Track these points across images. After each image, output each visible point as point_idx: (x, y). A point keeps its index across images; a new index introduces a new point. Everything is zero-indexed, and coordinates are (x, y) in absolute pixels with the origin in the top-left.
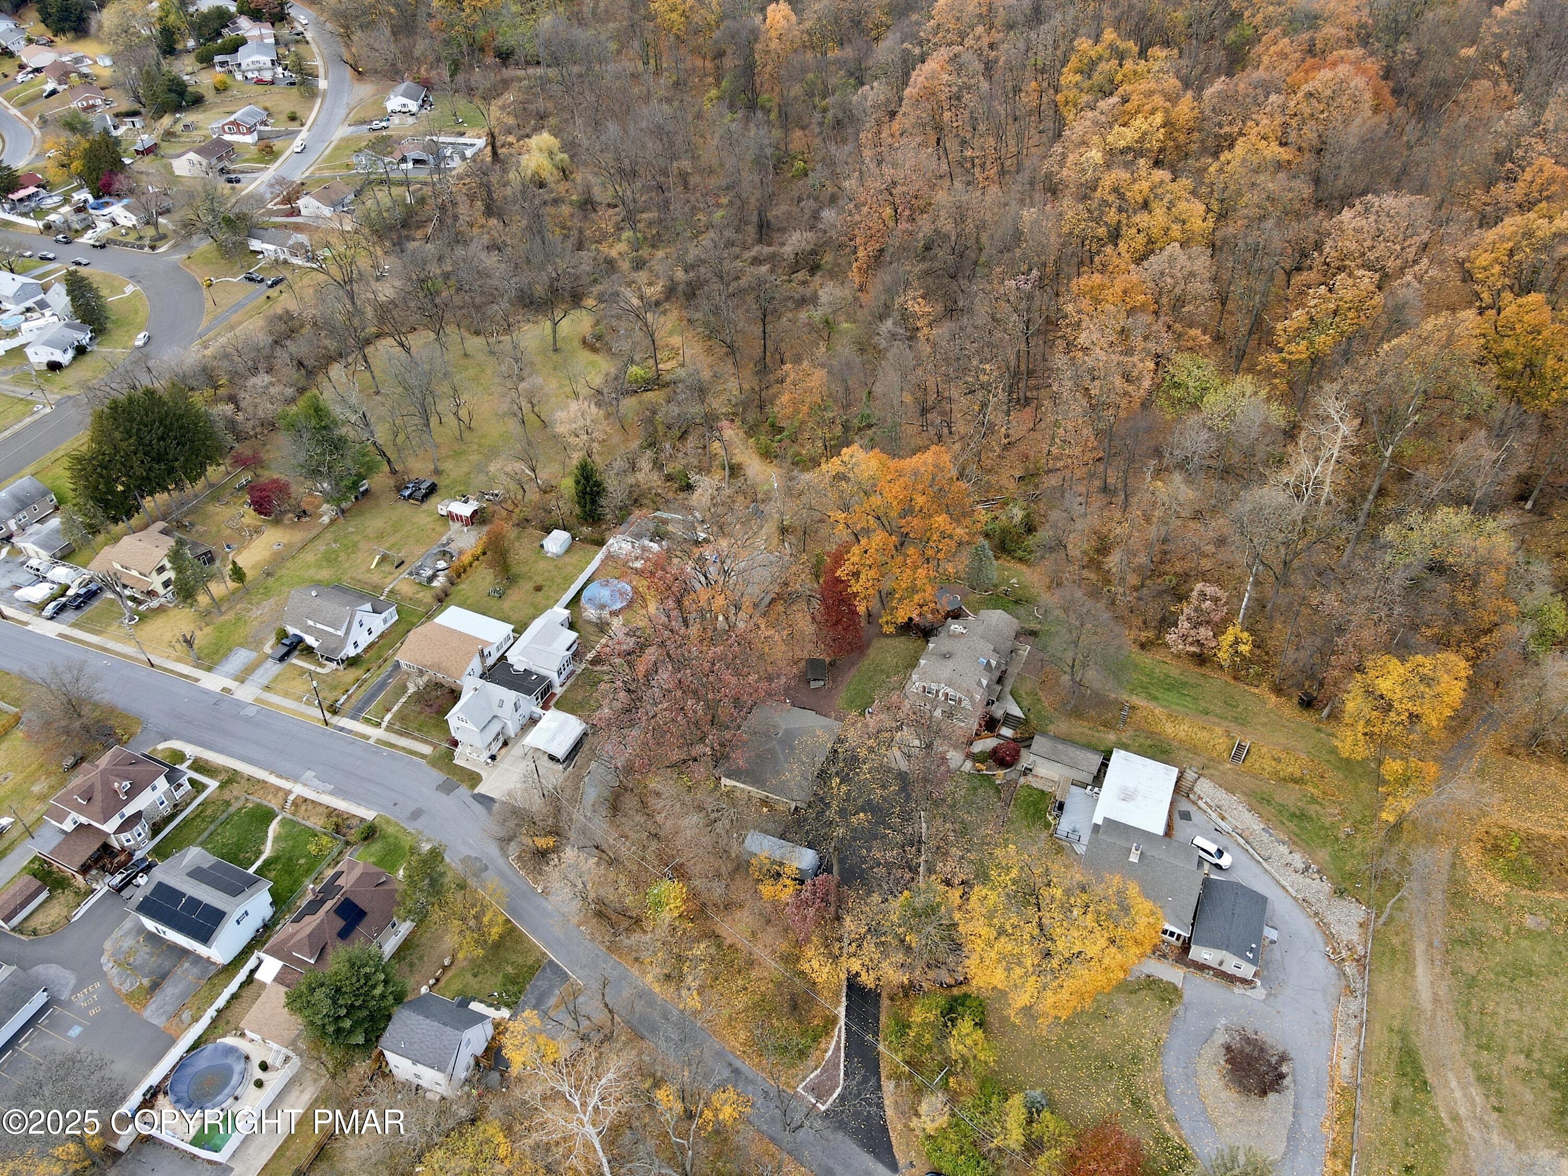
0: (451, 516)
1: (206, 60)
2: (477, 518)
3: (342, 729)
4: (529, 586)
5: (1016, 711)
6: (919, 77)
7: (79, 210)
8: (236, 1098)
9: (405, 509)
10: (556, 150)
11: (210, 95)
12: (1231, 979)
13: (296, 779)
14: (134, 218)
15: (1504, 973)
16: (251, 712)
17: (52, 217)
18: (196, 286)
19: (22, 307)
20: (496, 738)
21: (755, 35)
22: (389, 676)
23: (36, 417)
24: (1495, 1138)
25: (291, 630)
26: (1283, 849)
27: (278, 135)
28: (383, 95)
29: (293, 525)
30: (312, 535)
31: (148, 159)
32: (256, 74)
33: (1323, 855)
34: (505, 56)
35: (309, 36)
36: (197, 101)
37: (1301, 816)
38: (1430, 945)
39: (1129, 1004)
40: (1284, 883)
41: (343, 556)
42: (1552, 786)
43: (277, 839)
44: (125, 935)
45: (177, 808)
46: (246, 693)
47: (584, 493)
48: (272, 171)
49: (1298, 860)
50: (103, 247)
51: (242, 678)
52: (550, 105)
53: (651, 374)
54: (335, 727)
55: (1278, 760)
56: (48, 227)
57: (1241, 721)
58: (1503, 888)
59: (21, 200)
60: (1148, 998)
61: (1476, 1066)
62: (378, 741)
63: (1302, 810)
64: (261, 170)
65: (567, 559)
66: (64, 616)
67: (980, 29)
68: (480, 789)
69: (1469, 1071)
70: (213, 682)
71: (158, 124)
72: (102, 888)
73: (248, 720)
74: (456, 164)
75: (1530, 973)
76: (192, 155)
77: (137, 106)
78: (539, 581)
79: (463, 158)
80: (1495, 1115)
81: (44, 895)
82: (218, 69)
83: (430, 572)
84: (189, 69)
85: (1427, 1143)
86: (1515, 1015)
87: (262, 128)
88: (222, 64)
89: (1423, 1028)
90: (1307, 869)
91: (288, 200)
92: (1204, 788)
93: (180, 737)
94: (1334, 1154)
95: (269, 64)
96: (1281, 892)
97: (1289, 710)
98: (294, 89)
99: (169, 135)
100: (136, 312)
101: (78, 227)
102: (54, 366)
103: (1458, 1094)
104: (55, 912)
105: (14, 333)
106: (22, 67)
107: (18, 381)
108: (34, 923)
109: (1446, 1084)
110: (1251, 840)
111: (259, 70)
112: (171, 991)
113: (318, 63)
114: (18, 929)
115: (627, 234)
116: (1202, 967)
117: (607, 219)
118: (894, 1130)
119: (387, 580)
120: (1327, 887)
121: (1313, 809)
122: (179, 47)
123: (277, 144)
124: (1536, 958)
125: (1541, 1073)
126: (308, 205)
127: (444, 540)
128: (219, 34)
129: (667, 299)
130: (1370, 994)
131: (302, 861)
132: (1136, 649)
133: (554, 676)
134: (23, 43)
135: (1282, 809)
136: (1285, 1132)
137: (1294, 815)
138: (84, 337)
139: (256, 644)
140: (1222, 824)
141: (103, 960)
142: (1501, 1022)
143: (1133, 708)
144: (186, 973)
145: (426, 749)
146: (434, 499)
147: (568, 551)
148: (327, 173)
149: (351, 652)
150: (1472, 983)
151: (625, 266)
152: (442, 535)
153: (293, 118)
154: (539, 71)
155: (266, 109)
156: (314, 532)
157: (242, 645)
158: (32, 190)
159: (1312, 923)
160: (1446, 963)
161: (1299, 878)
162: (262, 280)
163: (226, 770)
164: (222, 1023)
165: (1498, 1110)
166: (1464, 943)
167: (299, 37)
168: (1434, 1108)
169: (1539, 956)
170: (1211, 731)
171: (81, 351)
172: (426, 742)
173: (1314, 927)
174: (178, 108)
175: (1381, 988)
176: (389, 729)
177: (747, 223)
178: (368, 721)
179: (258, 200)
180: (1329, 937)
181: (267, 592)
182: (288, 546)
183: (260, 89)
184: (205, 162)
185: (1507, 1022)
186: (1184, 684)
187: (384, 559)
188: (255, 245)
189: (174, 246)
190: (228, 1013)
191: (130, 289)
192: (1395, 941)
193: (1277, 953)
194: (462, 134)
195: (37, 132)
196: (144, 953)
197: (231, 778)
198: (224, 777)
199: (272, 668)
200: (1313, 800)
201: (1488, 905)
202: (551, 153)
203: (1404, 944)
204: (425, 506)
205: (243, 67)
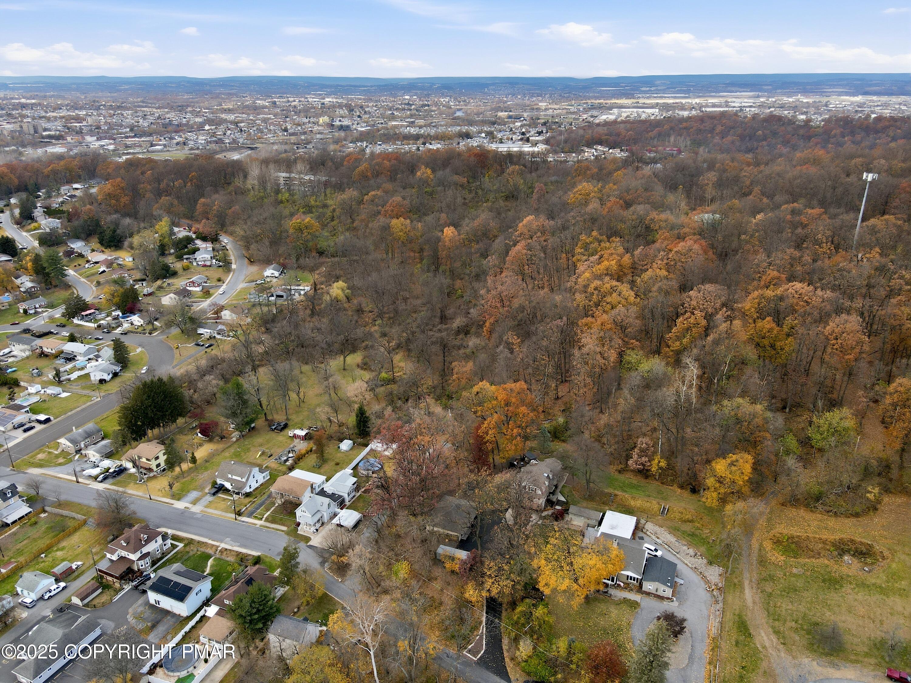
0: (295, 436)
1: (180, 258)
2: (307, 437)
3: (243, 522)
4: (334, 463)
5: (562, 499)
6: (513, 252)
7: (114, 319)
8: (195, 668)
9: (273, 435)
10: (345, 288)
11: (180, 272)
12: (661, 598)
13: (222, 542)
14: (142, 321)
15: (785, 591)
16: (199, 516)
17: (102, 322)
18: (171, 349)
19: (87, 358)
20: (318, 521)
21: (439, 240)
22: (266, 499)
23: (93, 402)
24: (783, 655)
25: (219, 481)
26: (685, 548)
27: (212, 287)
28: (264, 269)
29: (218, 442)
30: (227, 446)
31: (149, 298)
32: (203, 263)
33: (703, 549)
34: (321, 253)
35: (228, 247)
36: (174, 274)
37: (693, 535)
38: (751, 581)
39: (616, 609)
40: (686, 562)
41: (243, 454)
42: (802, 517)
43: (211, 566)
44: (139, 606)
45: (164, 555)
46: (196, 509)
47: (360, 421)
48: (208, 301)
49: (691, 551)
50: (126, 334)
51: (194, 503)
52: (341, 272)
53: (391, 377)
54: (240, 521)
55: (682, 513)
56: (99, 326)
57: (665, 499)
58: (783, 558)
59: (87, 315)
60: (624, 607)
61: (773, 627)
62: (261, 526)
63: (693, 533)
64: (202, 301)
65: (351, 452)
66: (107, 481)
67: (539, 234)
68: (311, 543)
69: (770, 629)
70: (180, 505)
71: (154, 284)
72: (127, 587)
73: (197, 519)
74: (297, 297)
75: (796, 590)
76: (172, 295)
77: (144, 277)
78: (338, 461)
79: (300, 294)
80: (782, 646)
81: (100, 591)
82: (185, 261)
83: (285, 458)
84: (171, 261)
85: (751, 657)
86: (790, 607)
87: (205, 284)
88: (187, 259)
89: (749, 614)
90: (696, 555)
91: (216, 313)
92: (649, 526)
93: (166, 527)
94: (710, 663)
95: (210, 258)
96: (685, 566)
97: (686, 494)
98: (221, 269)
99: (160, 288)
100: (142, 359)
101: (114, 326)
102: (102, 381)
103: (765, 638)
104: (105, 598)
105: (82, 369)
106: (88, 261)
107: (84, 388)
108: (95, 602)
109: (759, 634)
110: (671, 545)
111: (204, 261)
112: (161, 629)
113: (232, 258)
114: (87, 605)
115: (379, 322)
116: (648, 594)
117: (368, 318)
118: (509, 666)
119: (264, 462)
120: (705, 561)
121: (697, 532)
122: (167, 252)
123: (211, 291)
124: (798, 584)
125: (802, 629)
126: (226, 315)
127: (292, 446)
128: (186, 247)
129: (397, 348)
130: (724, 601)
131: (224, 575)
132: (617, 473)
133: (346, 496)
134: (90, 251)
135: (684, 532)
136: (687, 656)
137: (689, 535)
138: (118, 369)
139: (201, 488)
140: (658, 540)
141: (128, 617)
142: (784, 610)
143: (616, 495)
144: (168, 622)
145: (284, 528)
146: (286, 431)
147: (351, 449)
148: (235, 302)
149: (248, 490)
150: (770, 595)
151: (377, 335)
152: (290, 444)
153: (219, 280)
154: (336, 259)
155: (207, 276)
156: (229, 444)
157: (194, 489)
158: (92, 311)
159: (699, 578)
160: (758, 588)
161: (692, 559)
162: (203, 345)
163: (188, 539)
164: (187, 639)
165: (784, 644)
166: (765, 580)
167: (224, 248)
168: (755, 644)
169: (800, 584)
170: (651, 503)
171: (115, 375)
172: (284, 525)
173: (700, 579)
174: (165, 277)
175: (730, 599)
176: (267, 520)
177: (435, 316)
178: (256, 517)
179: (203, 311)
180: (707, 582)
181: (206, 469)
182: (217, 450)
183: (205, 269)
184: (177, 297)
185: (786, 610)
186: (639, 486)
187: (263, 453)
188: (201, 331)
189: (161, 332)
190: (190, 634)
191: (139, 350)
192: (736, 581)
193: (683, 588)
194: (299, 285)
195: (94, 288)
196: (148, 613)
197: (190, 542)
198: (186, 542)
199: (209, 498)
200: (698, 528)
201: (776, 565)
202: (343, 290)
203: (739, 581)
204: (282, 433)
205: (198, 260)
